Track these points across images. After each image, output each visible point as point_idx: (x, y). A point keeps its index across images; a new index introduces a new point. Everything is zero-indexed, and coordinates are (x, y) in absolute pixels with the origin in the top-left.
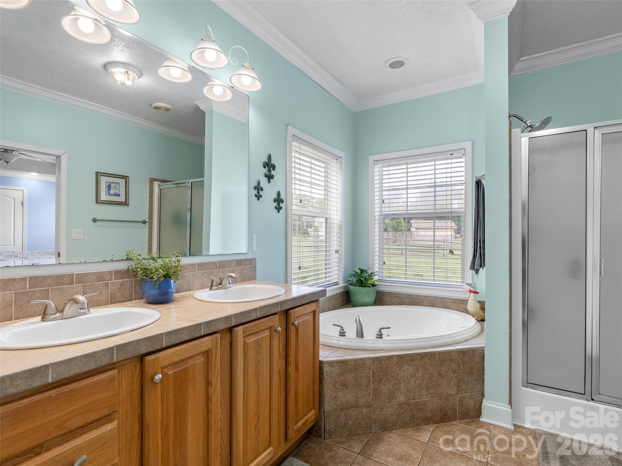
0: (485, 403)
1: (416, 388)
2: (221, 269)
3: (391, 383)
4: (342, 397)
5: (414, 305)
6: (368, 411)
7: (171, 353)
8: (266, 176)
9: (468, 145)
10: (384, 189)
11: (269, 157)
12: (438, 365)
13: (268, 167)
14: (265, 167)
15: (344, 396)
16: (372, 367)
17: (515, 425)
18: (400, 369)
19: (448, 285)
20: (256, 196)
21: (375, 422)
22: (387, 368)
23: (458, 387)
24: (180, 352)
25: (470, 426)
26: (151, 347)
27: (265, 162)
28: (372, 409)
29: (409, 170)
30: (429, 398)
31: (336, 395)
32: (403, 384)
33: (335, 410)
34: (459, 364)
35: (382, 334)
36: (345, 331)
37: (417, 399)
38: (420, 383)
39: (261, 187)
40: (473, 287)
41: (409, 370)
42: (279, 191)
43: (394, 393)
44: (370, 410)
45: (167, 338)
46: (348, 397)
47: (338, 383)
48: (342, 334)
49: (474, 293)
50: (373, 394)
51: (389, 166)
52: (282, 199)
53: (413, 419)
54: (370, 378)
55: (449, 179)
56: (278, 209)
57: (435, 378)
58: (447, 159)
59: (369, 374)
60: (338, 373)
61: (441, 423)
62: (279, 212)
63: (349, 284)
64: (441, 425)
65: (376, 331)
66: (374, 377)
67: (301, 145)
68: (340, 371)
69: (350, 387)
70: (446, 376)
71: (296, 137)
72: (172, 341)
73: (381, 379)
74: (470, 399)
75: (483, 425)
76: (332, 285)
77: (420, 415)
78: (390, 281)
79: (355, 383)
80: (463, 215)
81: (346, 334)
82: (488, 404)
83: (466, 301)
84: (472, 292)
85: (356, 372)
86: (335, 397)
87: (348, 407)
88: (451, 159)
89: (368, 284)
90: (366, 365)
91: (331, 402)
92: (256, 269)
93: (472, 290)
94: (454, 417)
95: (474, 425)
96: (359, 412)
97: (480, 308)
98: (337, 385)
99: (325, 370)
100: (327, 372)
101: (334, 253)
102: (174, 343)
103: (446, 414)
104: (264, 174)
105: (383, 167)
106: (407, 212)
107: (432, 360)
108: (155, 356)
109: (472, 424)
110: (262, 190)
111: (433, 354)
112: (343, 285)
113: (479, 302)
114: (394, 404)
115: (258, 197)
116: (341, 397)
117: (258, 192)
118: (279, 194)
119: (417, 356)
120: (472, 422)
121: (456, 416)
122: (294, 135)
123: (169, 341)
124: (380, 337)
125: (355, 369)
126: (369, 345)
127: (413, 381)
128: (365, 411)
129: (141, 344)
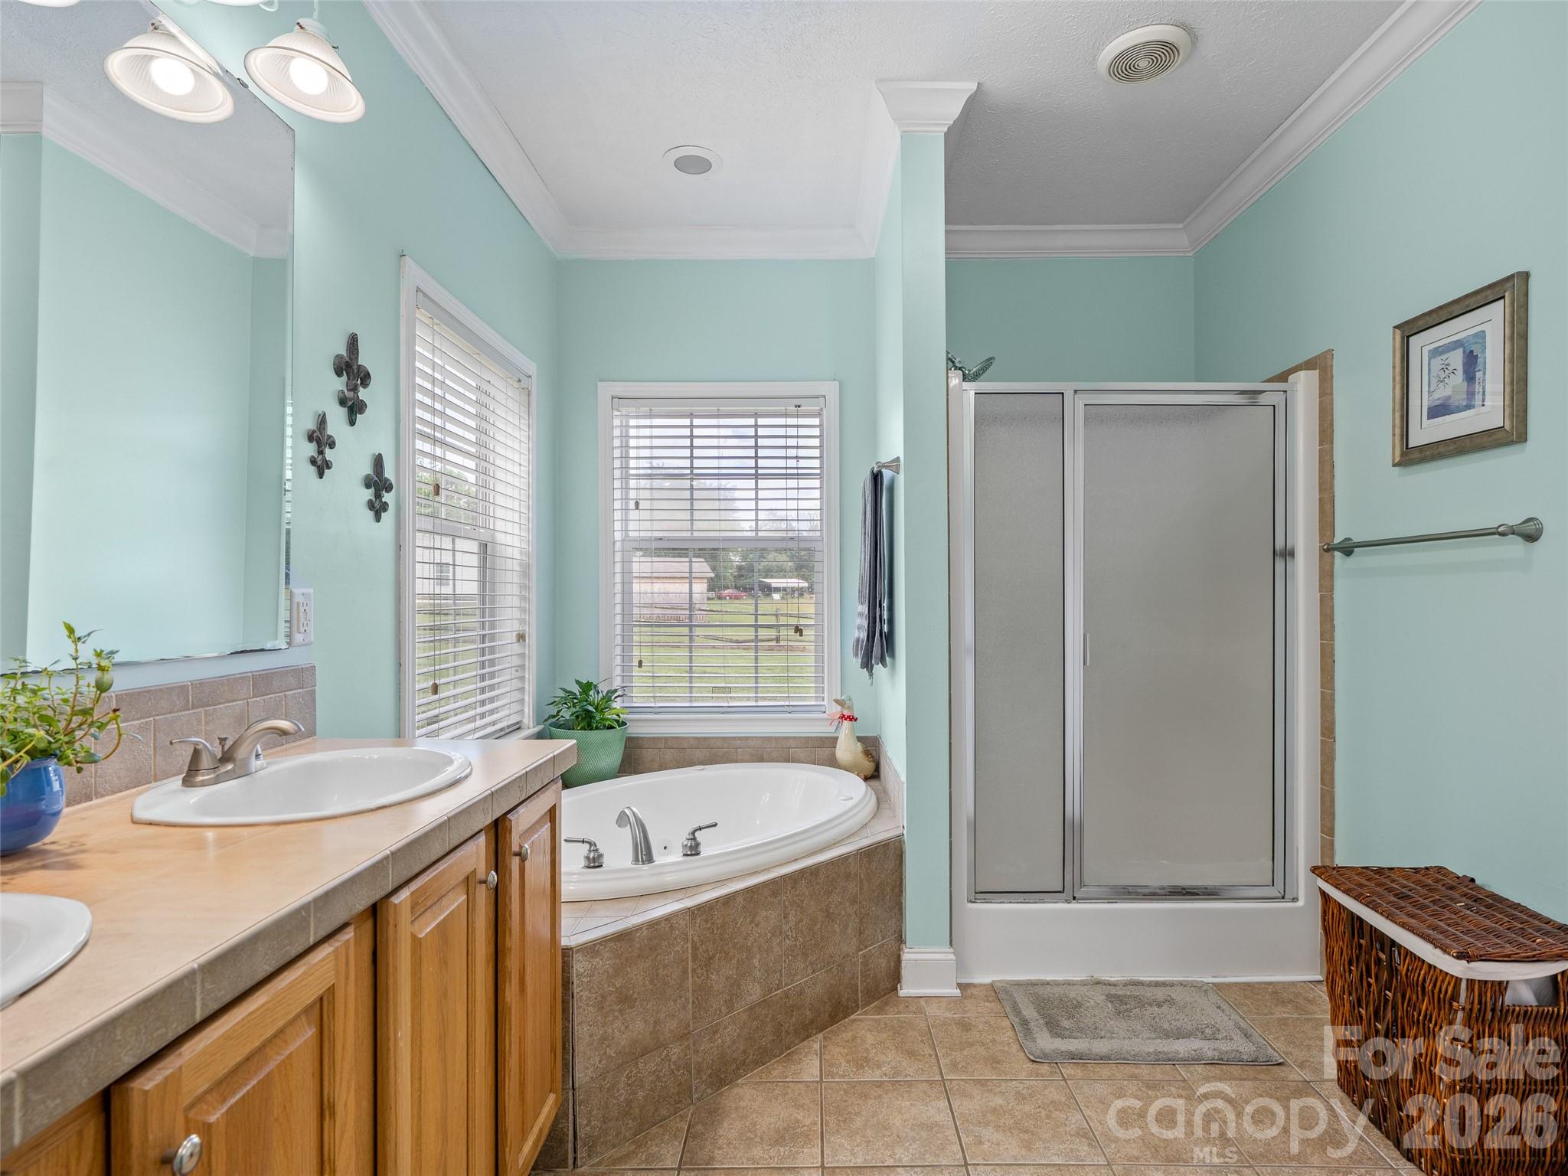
0: (907, 956)
1: (784, 959)
2: (202, 709)
3: (733, 962)
4: (620, 1032)
5: (716, 763)
6: (682, 1050)
7: (218, 1039)
8: (342, 402)
9: (831, 390)
10: (632, 472)
11: (353, 342)
12: (824, 893)
13: (348, 375)
14: (339, 374)
15: (626, 1027)
16: (691, 932)
17: (960, 986)
18: (752, 922)
19: (791, 708)
20: (313, 462)
21: (699, 1071)
22: (724, 925)
23: (861, 933)
24: (245, 1028)
25: (885, 1014)
26: (155, 1035)
27: (339, 357)
28: (691, 1041)
29: (696, 432)
30: (809, 975)
31: (605, 1032)
32: (758, 957)
33: (603, 1075)
34: (861, 882)
35: (698, 845)
36: (601, 851)
37: (786, 985)
38: (792, 946)
39: (330, 437)
40: (849, 708)
41: (769, 917)
42: (380, 455)
43: (739, 986)
44: (688, 1047)
45: (208, 986)
46: (634, 1027)
47: (609, 999)
48: (594, 862)
49: (851, 720)
50: (693, 1002)
51: (651, 416)
52: (387, 480)
53: (778, 1037)
54: (687, 962)
55: (792, 463)
56: (377, 509)
57: (818, 926)
58: (786, 415)
59: (683, 953)
60: (611, 971)
61: (831, 1026)
62: (378, 519)
63: (551, 725)
64: (832, 1031)
65: (682, 838)
66: (695, 958)
67: (438, 322)
68: (614, 964)
69: (641, 1001)
70: (840, 914)
71: (425, 295)
72: (223, 992)
73: (711, 958)
74: (881, 953)
75: (907, 1004)
76: (507, 731)
77: (791, 1021)
78: (653, 707)
79: (651, 987)
80: (818, 546)
81: (606, 861)
82: (913, 956)
83: (833, 741)
84: (846, 719)
85: (654, 956)
86: (604, 1039)
87: (638, 1052)
88: (797, 416)
89: (608, 719)
90: (678, 929)
91: (593, 1055)
92: (314, 700)
93: (846, 713)
94: (854, 1005)
95: (892, 1009)
96: (663, 1060)
97: (862, 752)
98: (607, 1003)
99: (577, 969)
100: (579, 975)
101: (514, 639)
102: (228, 998)
103: (839, 1003)
104: (337, 394)
105: (628, 416)
106: (692, 534)
107: (813, 885)
108: (166, 1069)
109: (887, 1008)
110: (332, 445)
111: (813, 871)
112: (535, 729)
113: (859, 739)
114: (738, 1014)
115: (321, 466)
116: (617, 1034)
117: (321, 452)
118: (378, 462)
119: (785, 881)
120: (886, 1004)
121: (856, 1001)
122: (420, 290)
123: (212, 995)
124: (693, 852)
125: (651, 949)
126: (671, 879)
127: (778, 944)
128: (676, 1051)
129: (118, 1038)
